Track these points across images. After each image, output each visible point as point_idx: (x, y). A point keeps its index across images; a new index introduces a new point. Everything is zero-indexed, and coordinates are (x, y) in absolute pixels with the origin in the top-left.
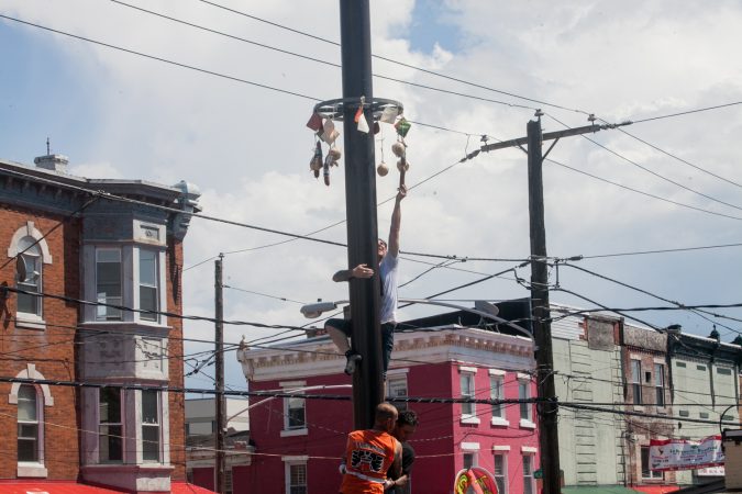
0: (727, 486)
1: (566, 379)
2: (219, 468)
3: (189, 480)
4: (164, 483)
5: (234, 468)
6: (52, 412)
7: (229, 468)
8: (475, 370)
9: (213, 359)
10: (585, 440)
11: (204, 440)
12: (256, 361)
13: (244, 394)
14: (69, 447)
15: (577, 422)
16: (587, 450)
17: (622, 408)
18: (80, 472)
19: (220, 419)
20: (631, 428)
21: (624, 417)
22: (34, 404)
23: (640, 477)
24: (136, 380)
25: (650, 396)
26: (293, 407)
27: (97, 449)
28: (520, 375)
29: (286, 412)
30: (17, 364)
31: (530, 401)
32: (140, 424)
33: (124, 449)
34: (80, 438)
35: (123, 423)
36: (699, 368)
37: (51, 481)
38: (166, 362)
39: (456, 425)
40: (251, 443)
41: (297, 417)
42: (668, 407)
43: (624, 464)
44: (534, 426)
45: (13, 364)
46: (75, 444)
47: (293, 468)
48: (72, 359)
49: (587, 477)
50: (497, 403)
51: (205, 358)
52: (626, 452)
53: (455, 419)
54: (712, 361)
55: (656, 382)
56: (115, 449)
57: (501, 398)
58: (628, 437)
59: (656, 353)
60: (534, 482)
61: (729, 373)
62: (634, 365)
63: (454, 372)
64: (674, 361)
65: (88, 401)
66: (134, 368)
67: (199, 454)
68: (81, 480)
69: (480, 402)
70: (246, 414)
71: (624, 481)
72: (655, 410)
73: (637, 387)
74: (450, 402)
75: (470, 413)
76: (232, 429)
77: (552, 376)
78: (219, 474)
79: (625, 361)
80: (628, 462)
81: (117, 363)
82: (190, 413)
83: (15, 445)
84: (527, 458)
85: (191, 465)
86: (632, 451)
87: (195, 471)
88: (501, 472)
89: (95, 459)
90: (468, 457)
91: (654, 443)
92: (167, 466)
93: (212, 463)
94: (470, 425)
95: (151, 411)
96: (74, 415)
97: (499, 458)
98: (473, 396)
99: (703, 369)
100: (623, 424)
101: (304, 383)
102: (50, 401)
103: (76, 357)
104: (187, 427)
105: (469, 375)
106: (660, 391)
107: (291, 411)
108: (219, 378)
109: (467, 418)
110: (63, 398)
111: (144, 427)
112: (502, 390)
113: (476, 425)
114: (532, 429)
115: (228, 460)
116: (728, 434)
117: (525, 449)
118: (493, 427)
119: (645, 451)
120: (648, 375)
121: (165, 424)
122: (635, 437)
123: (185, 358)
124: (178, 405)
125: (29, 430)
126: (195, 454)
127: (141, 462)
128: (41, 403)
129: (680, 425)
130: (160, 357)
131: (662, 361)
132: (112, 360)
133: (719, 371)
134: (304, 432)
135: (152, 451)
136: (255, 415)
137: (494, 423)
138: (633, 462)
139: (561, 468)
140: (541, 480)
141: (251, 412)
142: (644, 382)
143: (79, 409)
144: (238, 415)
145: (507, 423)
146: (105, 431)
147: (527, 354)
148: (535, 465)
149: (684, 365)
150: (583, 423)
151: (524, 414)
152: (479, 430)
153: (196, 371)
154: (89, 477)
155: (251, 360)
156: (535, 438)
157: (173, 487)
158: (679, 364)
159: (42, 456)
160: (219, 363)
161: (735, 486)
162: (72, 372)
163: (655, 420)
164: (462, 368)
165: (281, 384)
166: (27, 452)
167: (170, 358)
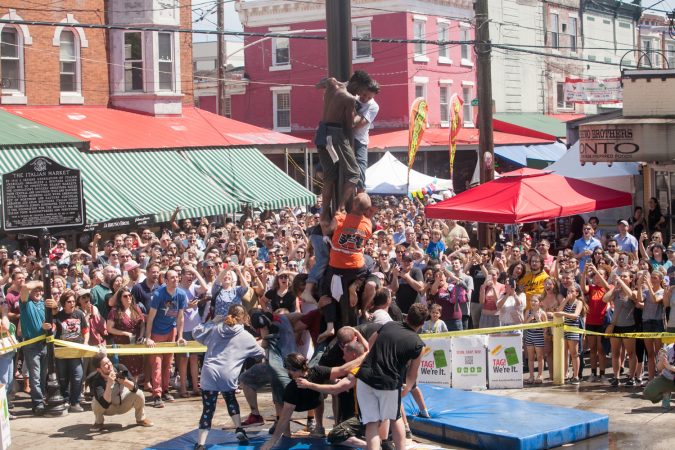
0: (624, 114)
1: (498, 26)
2: (220, 95)
3: (196, 105)
4: (176, 108)
5: (232, 96)
6: (86, 51)
7: (228, 96)
8: (425, 18)
9: (216, 9)
10: (512, 77)
11: (208, 74)
12: (250, 11)
13: (240, 34)
14: (101, 79)
15: (506, 62)
16: (514, 84)
17: (543, 50)
18: (110, 99)
19: (220, 58)
20: (550, 67)
21: (544, 58)
22: (73, 46)
23: (555, 108)
24: (153, 26)
25: (565, 41)
26: (279, 47)
27: (123, 81)
28: (461, 23)
29: (274, 51)
30: (59, 14)
31: (469, 43)
32: (157, 61)
33: (144, 80)
34: (109, 72)
35: (143, 60)
36: (605, 22)
37: (87, 106)
38: (178, 11)
39: (410, 62)
40: (246, 76)
41: (283, 55)
42: (580, 51)
43: (543, 97)
44: (472, 64)
45: (56, 14)
46: (105, 77)
47: (279, 96)
48: (102, 9)
49: (514, 106)
50: (443, 44)
51: (209, 8)
52: (545, 87)
53: (409, 56)
54: (615, 17)
55: (570, 31)
56: (137, 81)
57: (447, 40)
58: (547, 75)
59: (571, 8)
60: (472, 109)
61: (628, 26)
62: (553, 18)
63: (409, 20)
64: (585, 16)
65: (115, 42)
66: (152, 16)
67: (204, 85)
68: (111, 105)
69: (429, 42)
70: (242, 54)
71: (543, 110)
72: (569, 53)
73: (555, 35)
74: (405, 42)
75: (421, 52)
76: (230, 65)
77: (487, 23)
78: (220, 100)
79: (545, 14)
80: (546, 95)
81: (139, 12)
82: (197, 53)
83: (58, 79)
84: (466, 90)
85: (197, 94)
86: (550, 86)
87: (201, 98)
88: (445, 100)
89: (122, 88)
90: (419, 89)
91: (568, 80)
92: (179, 93)
93: (214, 92)
94: (421, 63)
95: (165, 50)
96: (105, 54)
97: (444, 90)
98: (423, 38)
99: (608, 23)
100: (543, 64)
101: (288, 28)
102: (85, 43)
103: (106, 8)
104: (195, 64)
105: (421, 24)
106: (573, 38)
107: (278, 51)
108: (220, 24)
109: (419, 58)
110: (95, 41)
111: (160, 63)
112: (447, 34)
113: (426, 63)
114: (470, 67)
115: (227, 90)
116: (626, 73)
117: (465, 83)
118: (440, 64)
119: (560, 87)
120: (564, 26)
121: (176, 60)
122: (552, 74)
123: (193, 8)
124: (188, 45)
125: (69, 66)
126: (201, 85)
127: (159, 91)
128: (78, 44)
129: (588, 67)
130: (173, 7)
131: (575, 15)
132: (134, 9)
133: (621, 25)
134: (288, 67)
135: (166, 81)
136: (249, 54)
137: (441, 62)
138: (551, 95)
139: (493, 98)
140: (477, 108)
141: (246, 50)
142: (561, 31)
143: (109, 49)
144: (236, 54)
145: (450, 62)
146: (130, 67)
147: (468, 7)
148: (473, 95)
149: (593, 19)
150: (511, 63)
151: (464, 55)
152: (428, 67)
153: (202, 19)
154: (116, 104)
155: (245, 10)
156: (473, 73)
157: (183, 111)
158: (589, 18)
159: (79, 86)
160: (220, 12)
161: (630, 114)
162: (103, 20)
163: (569, 61)
164: (416, 17)
165: (270, 29)
166: (68, 83)
167: (181, 7)
